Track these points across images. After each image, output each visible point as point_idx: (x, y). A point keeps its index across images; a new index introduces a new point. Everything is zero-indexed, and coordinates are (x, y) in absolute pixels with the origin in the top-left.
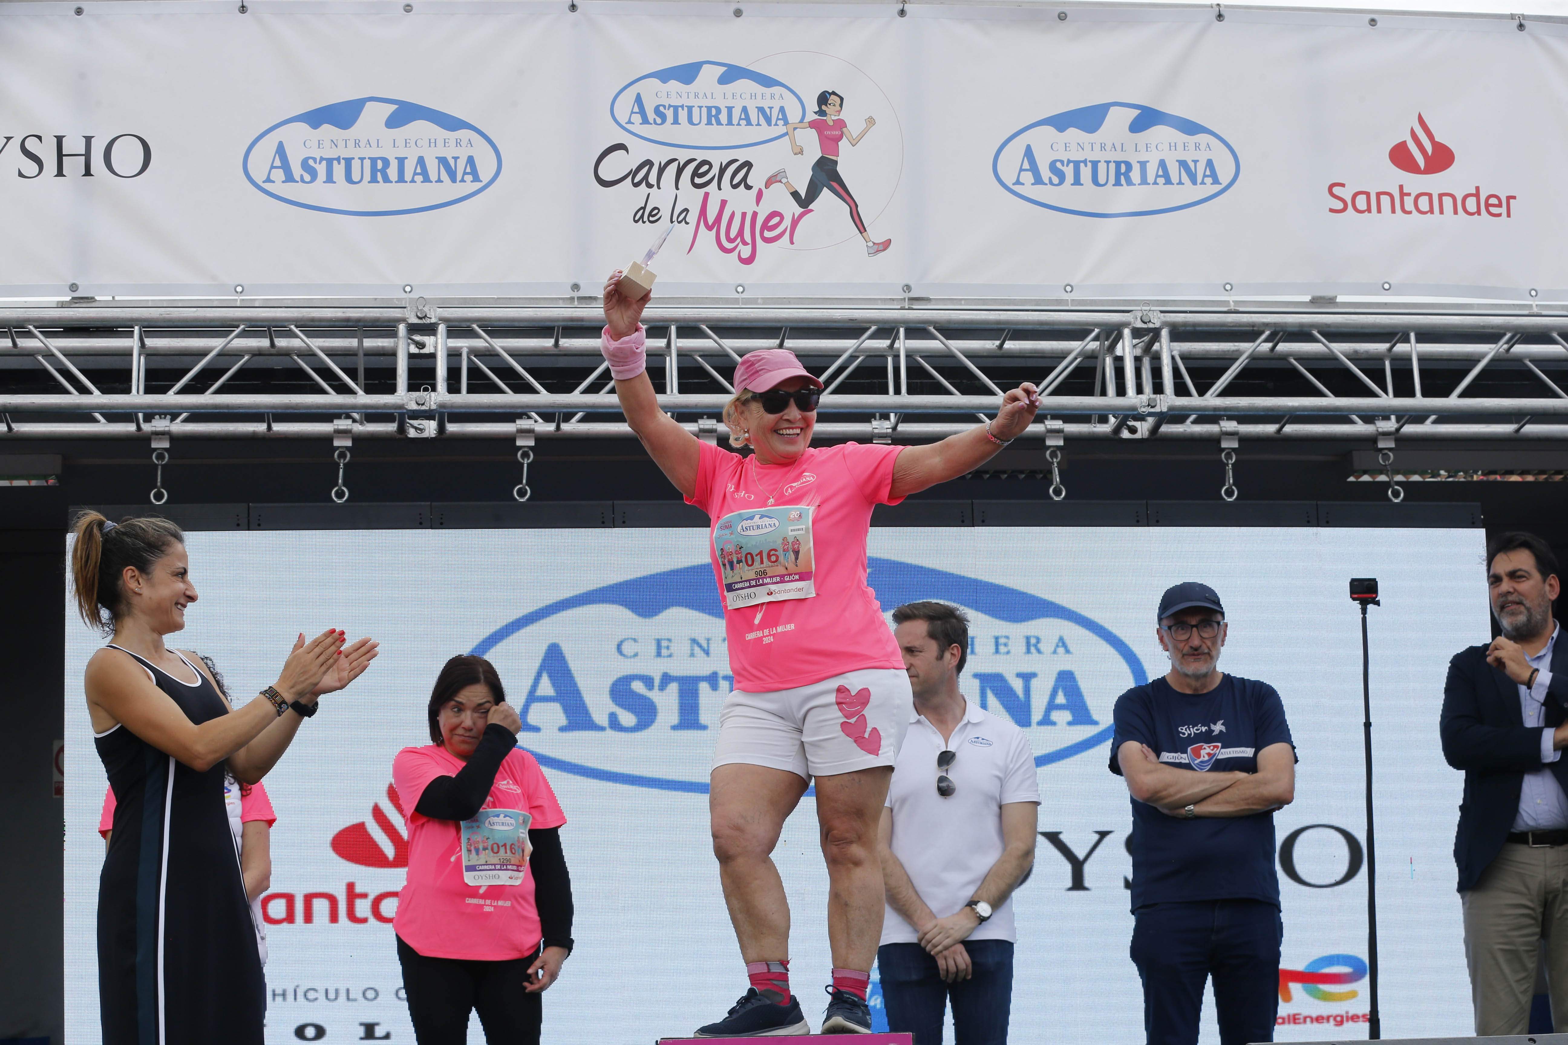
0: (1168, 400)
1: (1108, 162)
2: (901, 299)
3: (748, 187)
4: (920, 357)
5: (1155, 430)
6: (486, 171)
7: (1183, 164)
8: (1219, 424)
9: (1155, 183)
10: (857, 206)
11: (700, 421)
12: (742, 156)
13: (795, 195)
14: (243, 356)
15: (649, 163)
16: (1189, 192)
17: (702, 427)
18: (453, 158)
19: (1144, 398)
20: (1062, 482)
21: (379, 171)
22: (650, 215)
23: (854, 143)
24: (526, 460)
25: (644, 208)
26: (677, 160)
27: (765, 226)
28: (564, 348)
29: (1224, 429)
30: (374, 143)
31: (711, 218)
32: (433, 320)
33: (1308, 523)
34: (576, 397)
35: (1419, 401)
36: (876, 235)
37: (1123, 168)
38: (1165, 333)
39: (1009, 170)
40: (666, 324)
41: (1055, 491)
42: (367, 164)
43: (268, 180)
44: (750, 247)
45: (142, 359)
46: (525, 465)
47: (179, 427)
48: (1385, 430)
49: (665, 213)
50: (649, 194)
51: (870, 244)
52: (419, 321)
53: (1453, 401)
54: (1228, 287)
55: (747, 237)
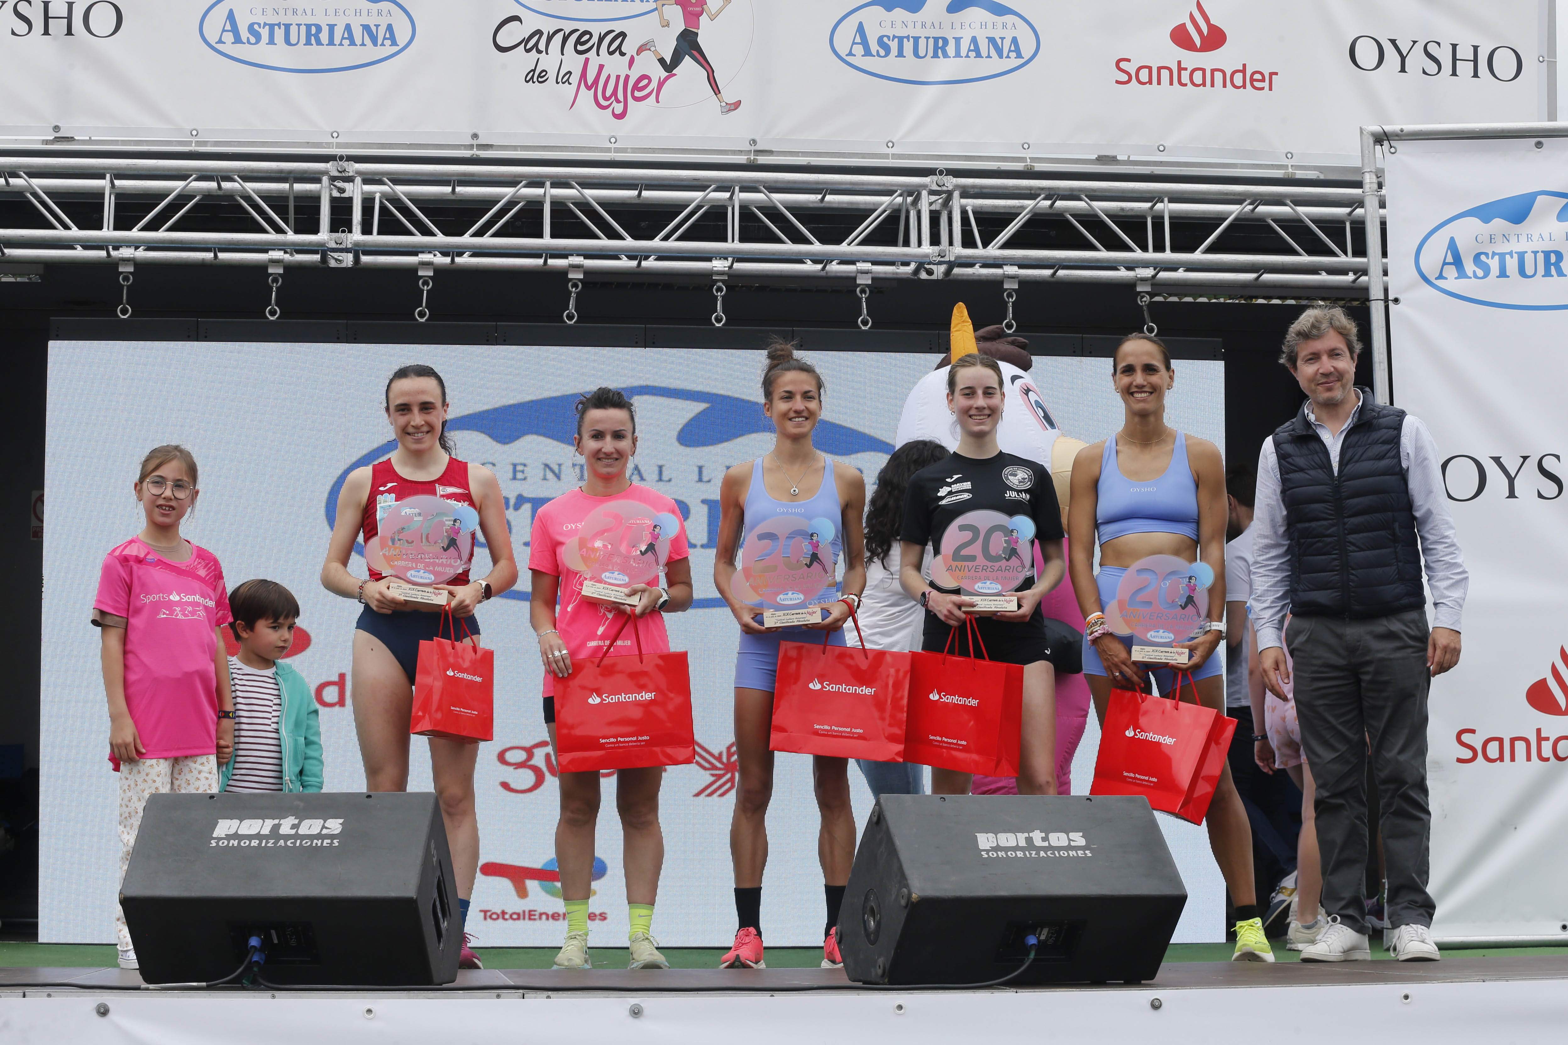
0: (956, 251)
1: (927, 38)
2: (749, 151)
3: (623, 54)
4: (756, 207)
5: (948, 272)
6: (402, 37)
7: (991, 40)
8: (1002, 268)
9: (967, 56)
10: (713, 72)
11: (570, 258)
12: (618, 27)
13: (662, 61)
14: (195, 197)
15: (539, 32)
16: (997, 64)
17: (571, 262)
18: (375, 25)
19: (936, 249)
20: (868, 314)
21: (313, 35)
22: (539, 76)
23: (712, 18)
24: (426, 287)
25: (534, 71)
26: (562, 30)
27: (636, 87)
28: (459, 194)
29: (1006, 273)
30: (309, 12)
31: (590, 80)
32: (351, 174)
33: (1074, 354)
34: (466, 239)
35: (1168, 255)
36: (729, 96)
37: (940, 43)
38: (956, 194)
39: (843, 44)
40: (542, 180)
41: (862, 322)
42: (303, 29)
43: (220, 41)
44: (622, 104)
45: (113, 198)
46: (425, 292)
47: (141, 254)
48: (1143, 276)
49: (552, 75)
50: (538, 59)
51: (723, 104)
52: (339, 175)
53: (1198, 256)
54: (1026, 146)
55: (620, 96)
